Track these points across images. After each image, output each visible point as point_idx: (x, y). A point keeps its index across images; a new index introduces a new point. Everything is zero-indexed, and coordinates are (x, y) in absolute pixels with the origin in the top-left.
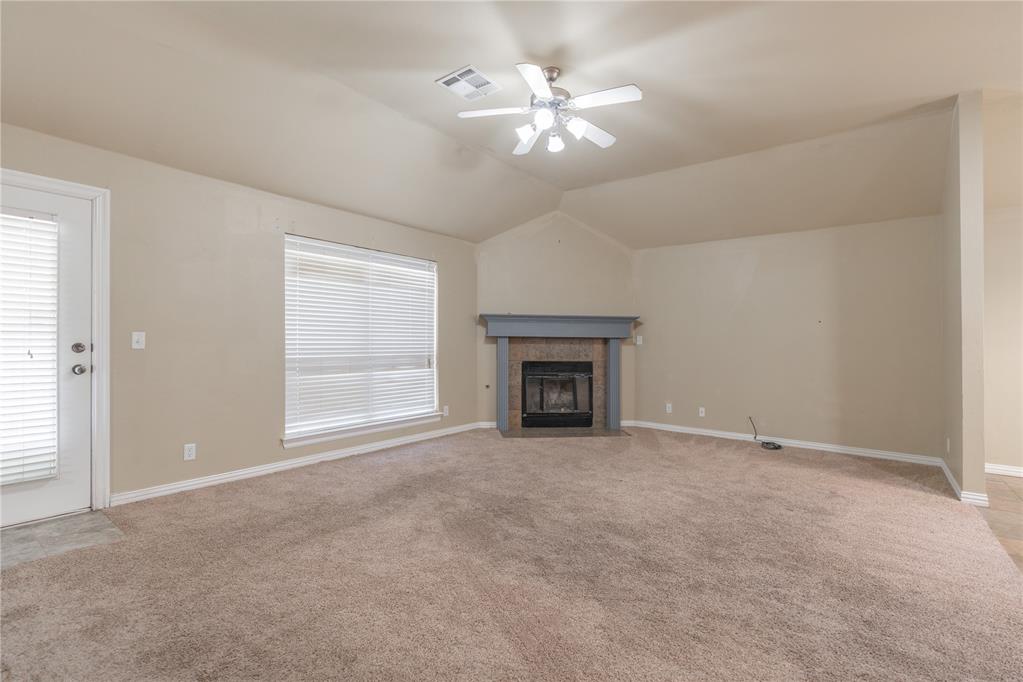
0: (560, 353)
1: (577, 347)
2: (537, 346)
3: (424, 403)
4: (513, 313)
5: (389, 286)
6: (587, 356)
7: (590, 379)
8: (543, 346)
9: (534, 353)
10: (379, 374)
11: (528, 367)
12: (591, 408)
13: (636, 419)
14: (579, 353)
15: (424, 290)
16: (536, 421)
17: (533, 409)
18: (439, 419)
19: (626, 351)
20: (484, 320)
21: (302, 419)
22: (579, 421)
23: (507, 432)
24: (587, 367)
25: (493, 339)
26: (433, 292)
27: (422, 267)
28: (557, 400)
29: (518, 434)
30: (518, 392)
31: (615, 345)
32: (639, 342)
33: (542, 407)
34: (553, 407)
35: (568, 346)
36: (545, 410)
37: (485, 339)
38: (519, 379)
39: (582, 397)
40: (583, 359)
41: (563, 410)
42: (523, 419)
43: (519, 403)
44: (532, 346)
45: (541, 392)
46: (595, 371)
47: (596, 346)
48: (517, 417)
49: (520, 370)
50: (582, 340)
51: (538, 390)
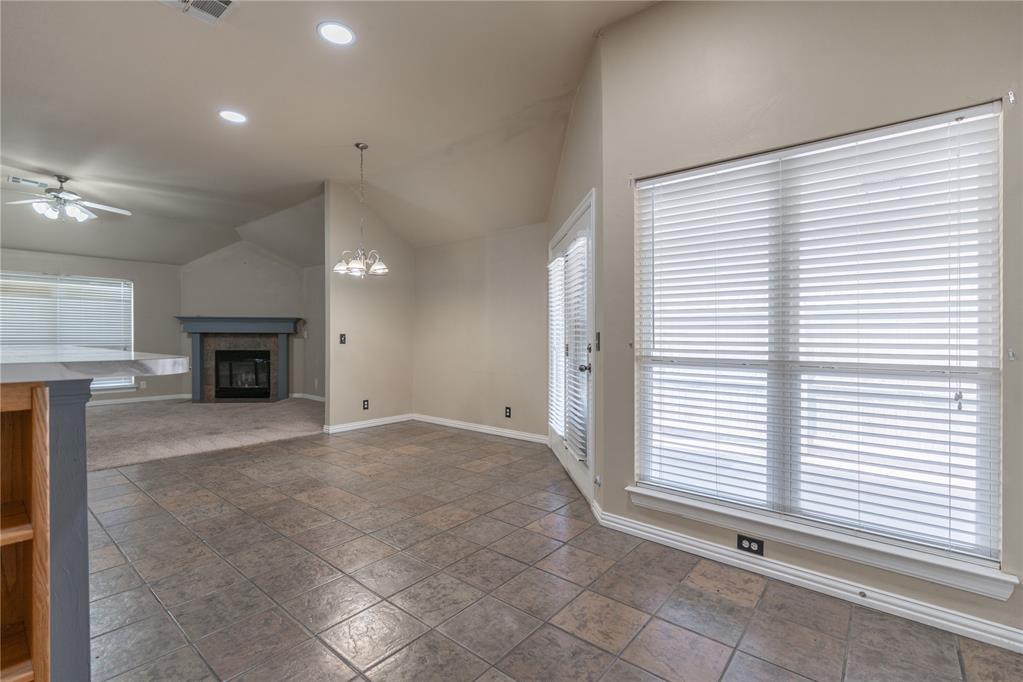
0: (244, 345)
1: (258, 340)
2: (228, 339)
4: (200, 318)
5: (80, 299)
6: (265, 347)
7: (269, 364)
8: (231, 339)
9: (224, 345)
11: (221, 355)
12: (269, 385)
13: (304, 392)
14: (262, 345)
15: (120, 301)
16: (227, 393)
17: (225, 383)
18: (134, 390)
19: (297, 343)
20: (183, 320)
22: (261, 393)
23: (201, 398)
24: (266, 355)
25: (191, 334)
26: (130, 301)
28: (245, 378)
29: (210, 402)
30: (212, 373)
31: (283, 338)
32: (306, 336)
33: (231, 383)
34: (240, 383)
35: (251, 339)
36: (234, 386)
37: (186, 334)
38: (213, 363)
39: (263, 377)
40: (262, 348)
41: (247, 386)
42: (216, 392)
43: (213, 380)
44: (223, 339)
45: (231, 376)
46: (272, 358)
47: (273, 339)
48: (212, 390)
49: (214, 358)
50: (261, 335)
51: (228, 373)
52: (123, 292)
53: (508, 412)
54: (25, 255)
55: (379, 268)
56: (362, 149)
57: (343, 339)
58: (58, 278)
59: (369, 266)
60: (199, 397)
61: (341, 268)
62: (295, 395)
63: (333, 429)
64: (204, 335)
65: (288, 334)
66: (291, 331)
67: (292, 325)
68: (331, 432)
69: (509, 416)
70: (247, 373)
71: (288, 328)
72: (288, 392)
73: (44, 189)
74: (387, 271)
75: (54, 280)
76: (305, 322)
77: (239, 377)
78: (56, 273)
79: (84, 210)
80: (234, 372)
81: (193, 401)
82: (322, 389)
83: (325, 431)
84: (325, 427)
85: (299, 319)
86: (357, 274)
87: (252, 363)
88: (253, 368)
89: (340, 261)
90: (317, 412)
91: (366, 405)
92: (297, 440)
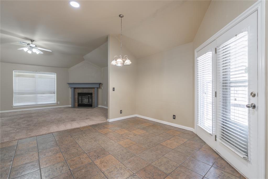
0: (85, 91)
1: (89, 89)
2: (81, 89)
3: (53, 101)
4: (74, 83)
5: (42, 78)
6: (91, 91)
7: (92, 97)
8: (82, 89)
9: (80, 91)
10: (39, 95)
11: (79, 94)
12: (92, 103)
13: (102, 105)
14: (90, 91)
15: (53, 79)
16: (81, 105)
17: (80, 103)
18: (56, 104)
19: (100, 90)
20: (69, 84)
21: (18, 103)
22: (90, 105)
23: (74, 107)
24: (91, 94)
25: (71, 88)
26: (55, 79)
27: (52, 74)
28: (86, 101)
29: (76, 108)
30: (77, 99)
31: (96, 89)
32: (102, 88)
33: (82, 102)
34: (84, 102)
35: (87, 89)
36: (83, 103)
37: (70, 88)
38: (77, 96)
39: (90, 100)
40: (90, 92)
41: (86, 103)
42: (78, 105)
43: (77, 101)
44: (80, 89)
45: (82, 99)
46: (93, 95)
47: (93, 89)
48: (77, 104)
49: (77, 95)
50: (90, 88)
51: (81, 99)
52: (53, 76)
53: (174, 117)
54: (28, 66)
55: (128, 62)
56: (121, 17)
57: (114, 89)
58: (36, 72)
59: (124, 62)
60: (73, 106)
61: (114, 63)
62: (99, 106)
63: (110, 120)
64: (75, 88)
65: (97, 88)
66: (98, 87)
67: (98, 85)
68: (110, 121)
69: (175, 119)
70: (86, 99)
71: (98, 86)
72: (97, 105)
73: (27, 44)
74: (131, 63)
75: (36, 73)
76: (102, 84)
77: (84, 100)
78: (36, 71)
79: (39, 50)
80: (83, 98)
81: (72, 107)
82: (107, 105)
83: (108, 121)
84: (108, 119)
85: (101, 83)
86: (119, 65)
87: (88, 97)
88: (88, 98)
89: (114, 60)
90: (105, 113)
91: (121, 112)
92: (99, 124)
